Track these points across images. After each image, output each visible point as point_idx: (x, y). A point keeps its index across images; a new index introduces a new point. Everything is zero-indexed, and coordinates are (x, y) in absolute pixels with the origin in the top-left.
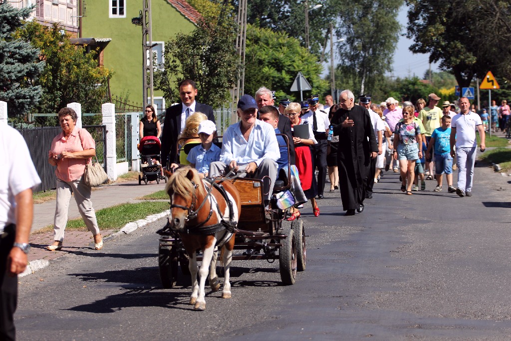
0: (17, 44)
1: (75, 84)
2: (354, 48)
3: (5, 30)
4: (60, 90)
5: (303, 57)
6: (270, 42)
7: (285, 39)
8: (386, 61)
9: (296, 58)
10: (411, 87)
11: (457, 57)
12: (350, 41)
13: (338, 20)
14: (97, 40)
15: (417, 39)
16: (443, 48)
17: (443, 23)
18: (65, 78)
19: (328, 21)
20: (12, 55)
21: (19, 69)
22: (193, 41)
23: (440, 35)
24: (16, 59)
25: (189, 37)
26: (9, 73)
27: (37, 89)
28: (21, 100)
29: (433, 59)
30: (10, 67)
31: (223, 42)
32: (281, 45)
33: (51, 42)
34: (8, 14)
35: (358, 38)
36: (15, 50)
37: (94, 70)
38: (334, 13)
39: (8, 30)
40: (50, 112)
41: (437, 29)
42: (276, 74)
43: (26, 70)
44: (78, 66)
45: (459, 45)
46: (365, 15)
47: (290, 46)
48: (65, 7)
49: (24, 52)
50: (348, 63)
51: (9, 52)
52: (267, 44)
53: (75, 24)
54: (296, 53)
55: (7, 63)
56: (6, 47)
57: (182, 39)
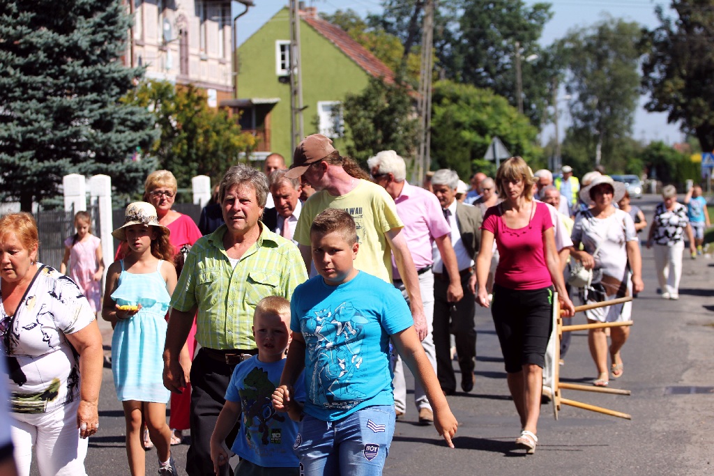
0: (129, 109)
1: (214, 154)
2: (587, 107)
3: (114, 93)
4: (196, 161)
5: (511, 118)
6: (472, 101)
7: (488, 96)
8: (625, 123)
9: (503, 120)
10: (655, 153)
11: (699, 117)
12: (583, 98)
13: (568, 74)
14: (256, 101)
15: (653, 96)
16: (683, 106)
17: (682, 77)
18: (202, 148)
19: (556, 74)
20: (123, 122)
21: (130, 138)
22: (363, 102)
23: (680, 90)
24: (128, 126)
25: (359, 98)
26: (118, 143)
27: (151, 162)
28: (132, 175)
29: (672, 119)
30: (120, 137)
31: (399, 102)
32: (485, 105)
33: (185, 106)
34: (116, 75)
35: (592, 94)
36: (126, 116)
37: (237, 138)
38: (562, 65)
39: (117, 94)
40: (185, 187)
41: (675, 84)
42: (478, 139)
43: (139, 140)
44: (218, 133)
45: (701, 102)
46: (600, 66)
47: (495, 105)
48: (216, 63)
49: (136, 118)
50: (580, 124)
51: (119, 118)
52: (468, 103)
53: (230, 83)
54: (501, 113)
55: (118, 131)
56: (115, 112)
57: (351, 99)
